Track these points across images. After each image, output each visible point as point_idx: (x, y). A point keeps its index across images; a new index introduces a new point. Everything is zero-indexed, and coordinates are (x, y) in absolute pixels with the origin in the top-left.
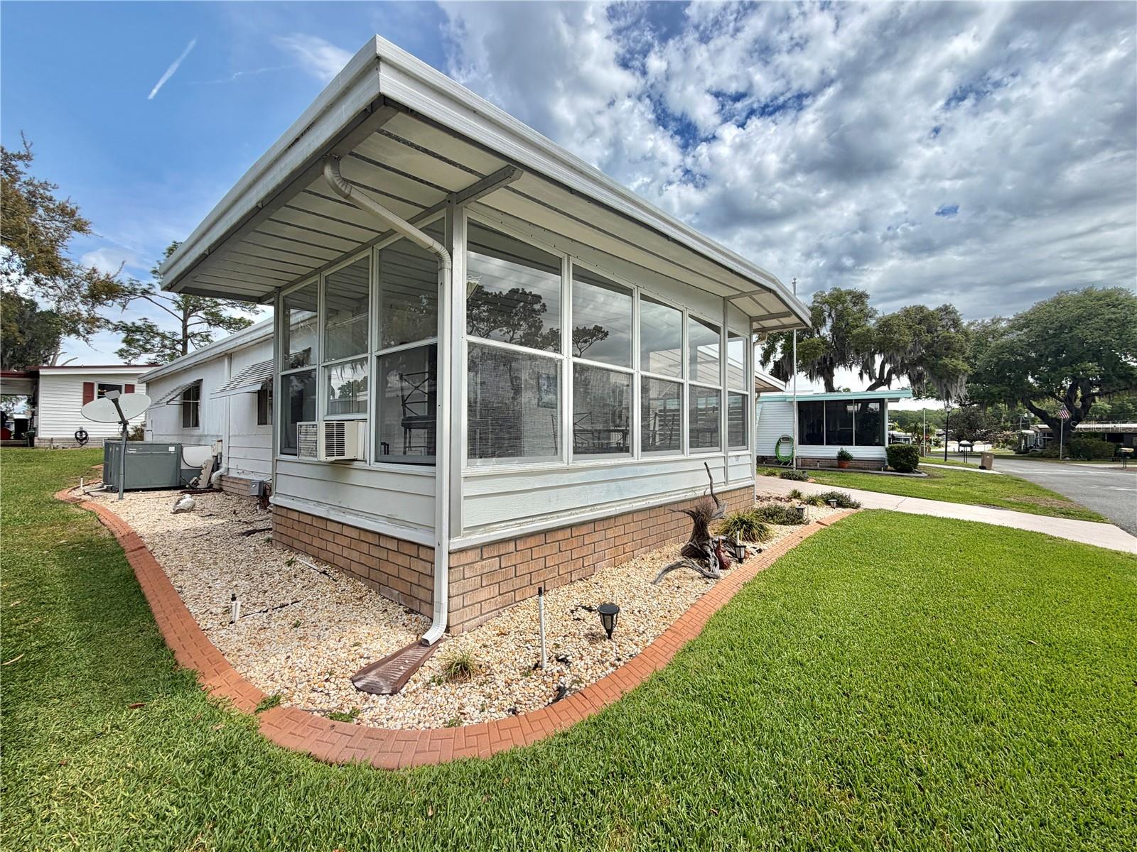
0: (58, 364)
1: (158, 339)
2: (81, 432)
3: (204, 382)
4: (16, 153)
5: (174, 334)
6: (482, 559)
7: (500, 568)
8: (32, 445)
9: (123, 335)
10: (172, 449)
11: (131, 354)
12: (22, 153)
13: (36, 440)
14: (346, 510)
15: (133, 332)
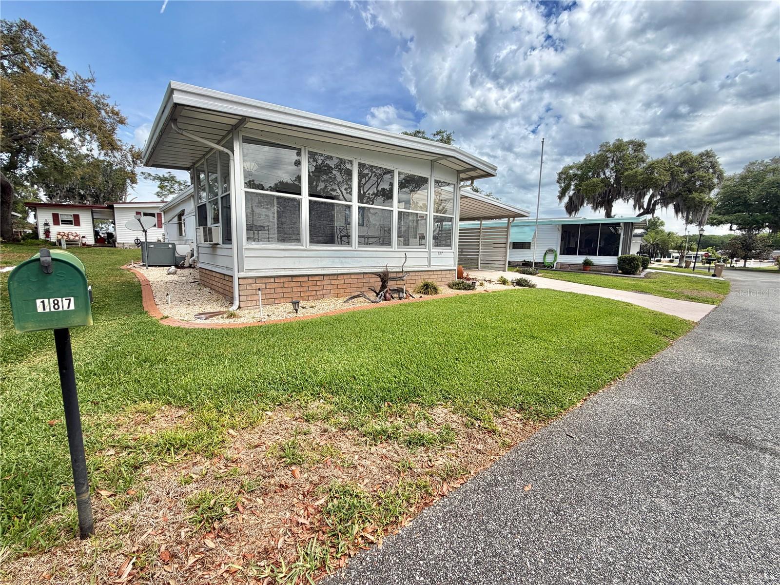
0: (128, 201)
1: (176, 185)
2: (137, 240)
3: (186, 211)
4: (87, 78)
5: (186, 182)
6: (256, 283)
7: (266, 288)
8: (115, 246)
9: (158, 183)
10: (170, 246)
11: (163, 195)
12: (90, 78)
13: (116, 244)
14: (216, 266)
15: (164, 181)
